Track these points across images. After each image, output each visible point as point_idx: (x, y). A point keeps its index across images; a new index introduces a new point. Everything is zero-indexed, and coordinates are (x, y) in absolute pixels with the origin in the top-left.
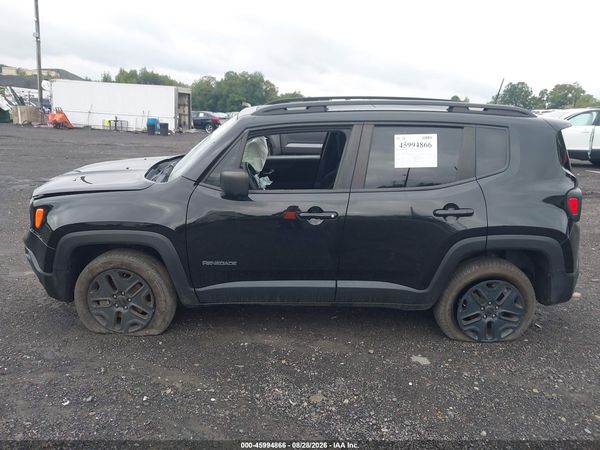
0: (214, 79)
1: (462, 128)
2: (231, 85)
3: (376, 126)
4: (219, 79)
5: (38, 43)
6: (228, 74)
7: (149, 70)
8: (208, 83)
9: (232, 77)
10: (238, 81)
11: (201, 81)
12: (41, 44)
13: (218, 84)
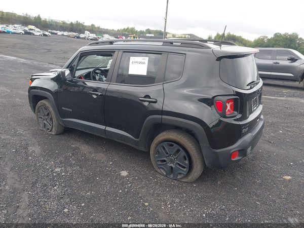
0: (267, 37)
1: (161, 54)
2: (276, 40)
3: (124, 52)
4: (269, 38)
5: (166, 22)
6: (276, 35)
7: (231, 33)
8: (263, 40)
9: (278, 36)
10: (281, 38)
11: (259, 39)
12: (167, 22)
13: (269, 40)
